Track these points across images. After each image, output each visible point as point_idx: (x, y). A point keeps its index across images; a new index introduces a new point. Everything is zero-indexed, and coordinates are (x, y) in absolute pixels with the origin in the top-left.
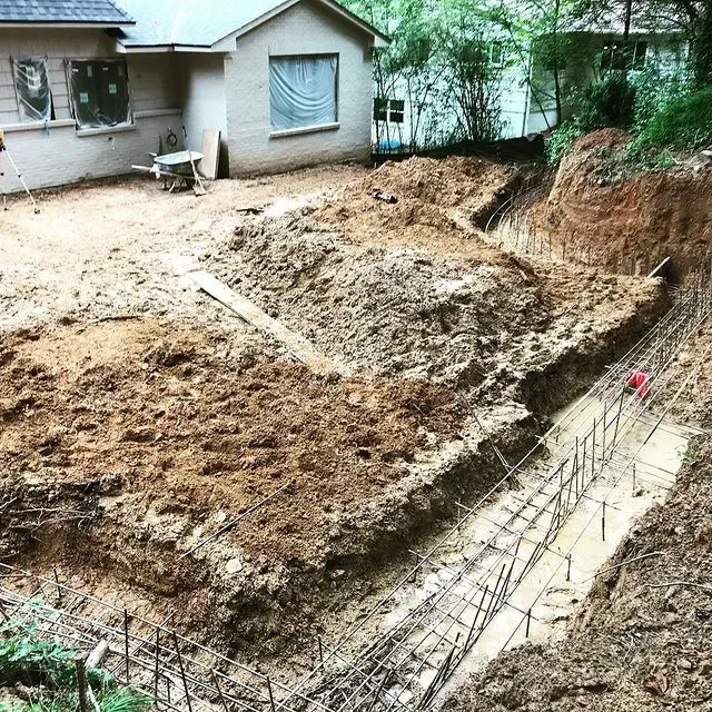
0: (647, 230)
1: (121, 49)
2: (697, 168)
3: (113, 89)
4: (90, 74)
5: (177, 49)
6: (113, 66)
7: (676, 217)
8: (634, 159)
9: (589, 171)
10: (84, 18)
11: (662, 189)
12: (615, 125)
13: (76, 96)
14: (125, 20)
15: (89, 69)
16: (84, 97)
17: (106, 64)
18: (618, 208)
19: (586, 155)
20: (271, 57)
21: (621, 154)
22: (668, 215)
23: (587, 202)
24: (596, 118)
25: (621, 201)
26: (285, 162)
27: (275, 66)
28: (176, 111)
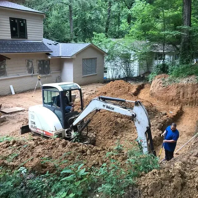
0: (175, 96)
1: (50, 58)
2: (185, 82)
3: (46, 66)
4: (42, 63)
5: (62, 57)
6: (47, 61)
7: (181, 93)
8: (170, 81)
9: (160, 83)
10: (42, 51)
11: (178, 87)
12: (164, 73)
13: (39, 68)
14: (50, 51)
15: (42, 62)
16: (40, 68)
17: (45, 61)
18: (168, 91)
19: (159, 80)
20: (83, 59)
21: (167, 79)
22: (180, 92)
23: (160, 90)
24: (160, 72)
25: (168, 90)
26: (85, 83)
27: (83, 61)
28: (60, 71)
